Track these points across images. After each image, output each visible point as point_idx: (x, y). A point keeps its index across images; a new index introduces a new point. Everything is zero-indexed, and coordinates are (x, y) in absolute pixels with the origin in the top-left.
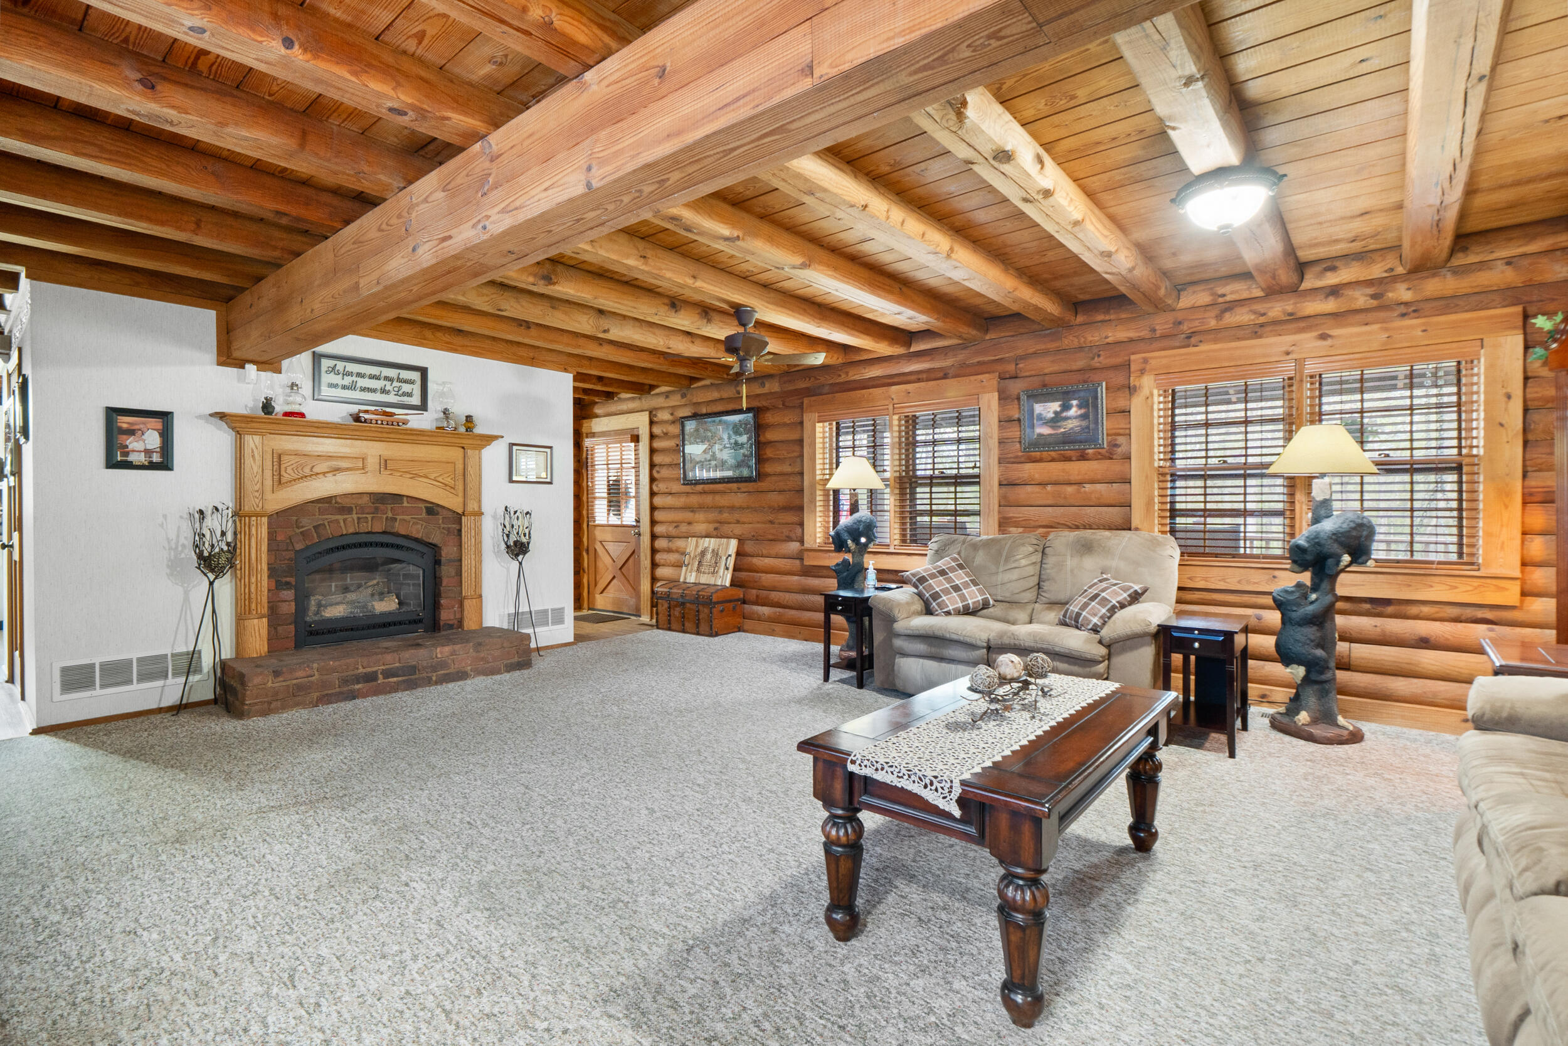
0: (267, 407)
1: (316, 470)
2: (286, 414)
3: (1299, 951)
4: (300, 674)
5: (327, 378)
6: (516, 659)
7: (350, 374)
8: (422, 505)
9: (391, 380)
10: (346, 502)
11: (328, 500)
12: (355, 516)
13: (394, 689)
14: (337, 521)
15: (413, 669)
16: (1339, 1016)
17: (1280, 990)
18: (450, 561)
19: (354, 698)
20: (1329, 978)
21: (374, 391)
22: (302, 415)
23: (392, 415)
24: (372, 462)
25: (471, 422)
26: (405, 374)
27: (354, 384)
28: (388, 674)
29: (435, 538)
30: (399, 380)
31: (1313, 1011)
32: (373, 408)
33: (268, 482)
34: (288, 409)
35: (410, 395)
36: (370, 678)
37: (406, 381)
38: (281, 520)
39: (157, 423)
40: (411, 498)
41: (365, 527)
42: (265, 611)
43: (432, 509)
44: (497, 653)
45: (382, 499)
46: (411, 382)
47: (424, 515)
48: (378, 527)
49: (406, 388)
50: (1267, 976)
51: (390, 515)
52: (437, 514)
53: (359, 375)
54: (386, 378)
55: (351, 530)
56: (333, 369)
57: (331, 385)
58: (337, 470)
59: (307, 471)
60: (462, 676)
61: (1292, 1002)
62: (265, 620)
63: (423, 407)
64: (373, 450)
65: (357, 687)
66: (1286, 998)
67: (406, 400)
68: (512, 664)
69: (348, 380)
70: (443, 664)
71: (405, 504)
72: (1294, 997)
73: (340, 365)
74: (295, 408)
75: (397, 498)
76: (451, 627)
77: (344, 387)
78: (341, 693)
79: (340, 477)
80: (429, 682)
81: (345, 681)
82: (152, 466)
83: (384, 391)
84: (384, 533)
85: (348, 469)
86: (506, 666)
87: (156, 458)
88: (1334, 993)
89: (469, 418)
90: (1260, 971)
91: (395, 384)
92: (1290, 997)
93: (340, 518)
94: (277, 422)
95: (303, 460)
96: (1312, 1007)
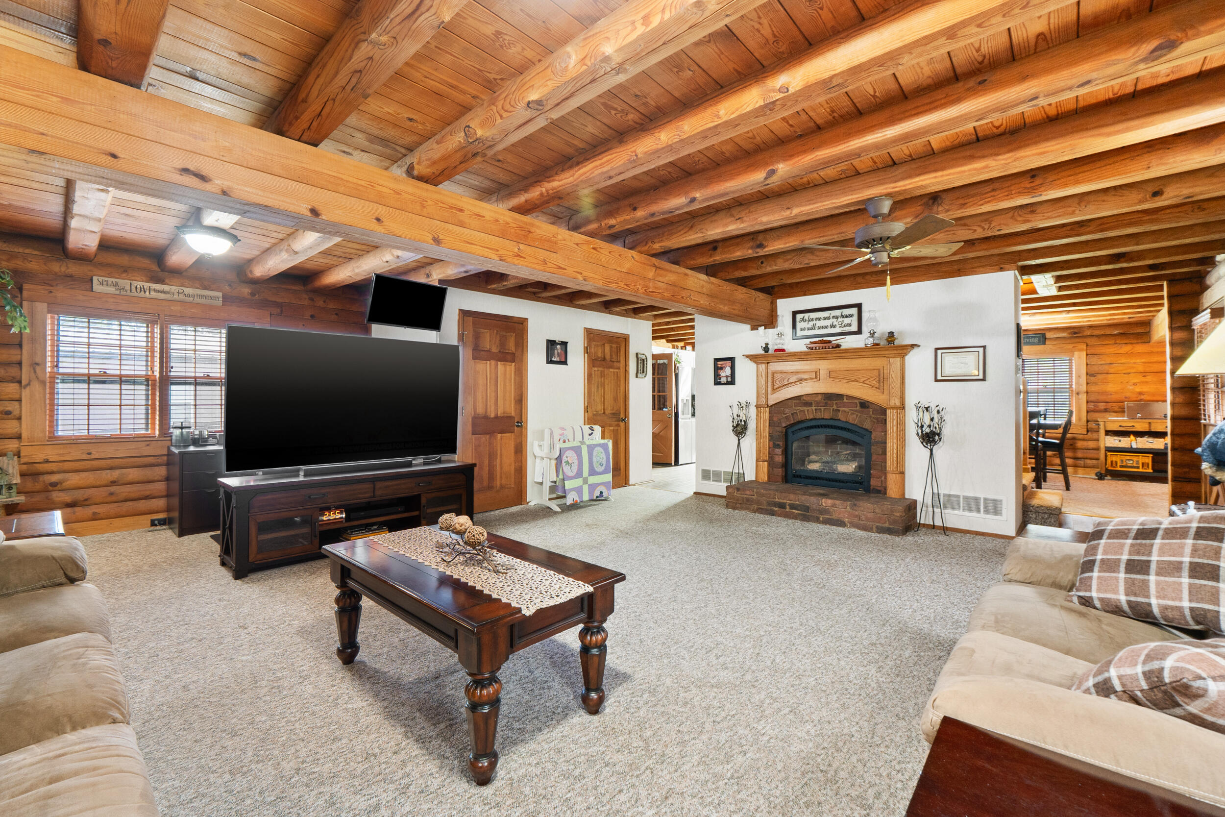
0: (766, 349)
1: (791, 381)
2: (776, 350)
3: (282, 798)
4: (748, 492)
5: (799, 325)
6: (887, 525)
7: (812, 320)
8: (857, 401)
9: (836, 317)
10: (808, 399)
11: (798, 398)
12: (814, 408)
13: (795, 517)
14: (804, 411)
15: (807, 509)
16: (227, 777)
17: (270, 763)
18: (878, 443)
19: (773, 515)
20: (248, 796)
21: (826, 327)
22: (783, 350)
23: (830, 342)
24: (823, 374)
25: (893, 336)
26: (846, 312)
27: (814, 325)
28: (793, 507)
29: (867, 425)
30: (842, 316)
31: (242, 767)
32: (817, 339)
33: (770, 389)
34: (776, 348)
35: (849, 325)
36: (782, 506)
37: (847, 317)
38: (776, 409)
39: (729, 363)
40: (849, 397)
41: (819, 416)
42: (767, 458)
43: (864, 405)
44: (870, 515)
45: (830, 398)
46: (851, 316)
47: (858, 408)
48: (827, 416)
49: (847, 321)
50: (284, 764)
51: (835, 407)
52: (868, 407)
53: (817, 319)
54: (834, 317)
55: (811, 417)
56: (803, 320)
57: (804, 329)
58: (801, 380)
59: (786, 382)
60: (840, 523)
61: (258, 762)
62: (766, 463)
63: (859, 332)
64: (824, 366)
65: (776, 509)
66: (263, 761)
67: (847, 329)
68: (882, 528)
69: (811, 324)
70: (825, 511)
71: (845, 400)
72: (260, 766)
73: (806, 315)
74: (780, 347)
75: (839, 396)
76: (879, 492)
77: (809, 329)
78: (766, 510)
79: (804, 384)
80: (817, 520)
81: (770, 504)
82: (728, 383)
83: (833, 326)
84: (831, 419)
85: (807, 379)
86: (877, 527)
87: (729, 380)
88: (239, 789)
89: (891, 334)
90: (291, 763)
91: (840, 319)
92: (261, 764)
93: (806, 409)
94: (772, 356)
95: (784, 376)
96: (245, 769)
